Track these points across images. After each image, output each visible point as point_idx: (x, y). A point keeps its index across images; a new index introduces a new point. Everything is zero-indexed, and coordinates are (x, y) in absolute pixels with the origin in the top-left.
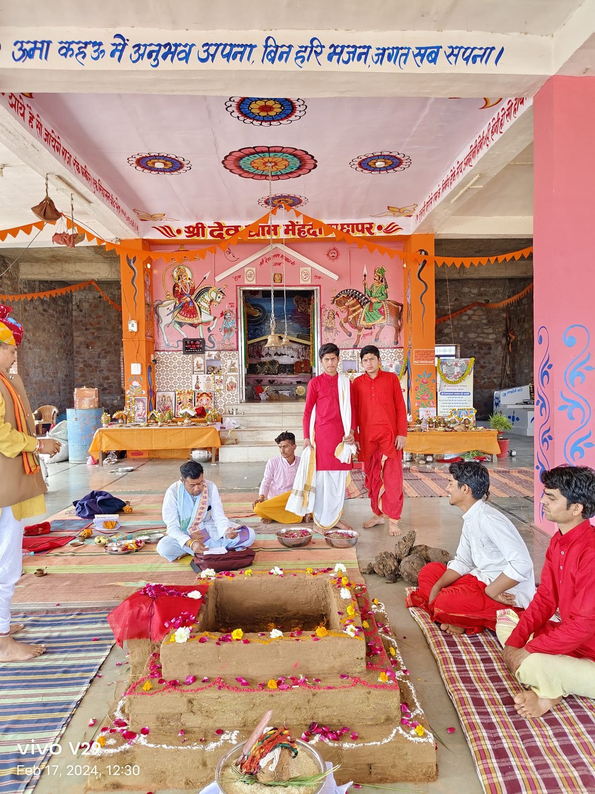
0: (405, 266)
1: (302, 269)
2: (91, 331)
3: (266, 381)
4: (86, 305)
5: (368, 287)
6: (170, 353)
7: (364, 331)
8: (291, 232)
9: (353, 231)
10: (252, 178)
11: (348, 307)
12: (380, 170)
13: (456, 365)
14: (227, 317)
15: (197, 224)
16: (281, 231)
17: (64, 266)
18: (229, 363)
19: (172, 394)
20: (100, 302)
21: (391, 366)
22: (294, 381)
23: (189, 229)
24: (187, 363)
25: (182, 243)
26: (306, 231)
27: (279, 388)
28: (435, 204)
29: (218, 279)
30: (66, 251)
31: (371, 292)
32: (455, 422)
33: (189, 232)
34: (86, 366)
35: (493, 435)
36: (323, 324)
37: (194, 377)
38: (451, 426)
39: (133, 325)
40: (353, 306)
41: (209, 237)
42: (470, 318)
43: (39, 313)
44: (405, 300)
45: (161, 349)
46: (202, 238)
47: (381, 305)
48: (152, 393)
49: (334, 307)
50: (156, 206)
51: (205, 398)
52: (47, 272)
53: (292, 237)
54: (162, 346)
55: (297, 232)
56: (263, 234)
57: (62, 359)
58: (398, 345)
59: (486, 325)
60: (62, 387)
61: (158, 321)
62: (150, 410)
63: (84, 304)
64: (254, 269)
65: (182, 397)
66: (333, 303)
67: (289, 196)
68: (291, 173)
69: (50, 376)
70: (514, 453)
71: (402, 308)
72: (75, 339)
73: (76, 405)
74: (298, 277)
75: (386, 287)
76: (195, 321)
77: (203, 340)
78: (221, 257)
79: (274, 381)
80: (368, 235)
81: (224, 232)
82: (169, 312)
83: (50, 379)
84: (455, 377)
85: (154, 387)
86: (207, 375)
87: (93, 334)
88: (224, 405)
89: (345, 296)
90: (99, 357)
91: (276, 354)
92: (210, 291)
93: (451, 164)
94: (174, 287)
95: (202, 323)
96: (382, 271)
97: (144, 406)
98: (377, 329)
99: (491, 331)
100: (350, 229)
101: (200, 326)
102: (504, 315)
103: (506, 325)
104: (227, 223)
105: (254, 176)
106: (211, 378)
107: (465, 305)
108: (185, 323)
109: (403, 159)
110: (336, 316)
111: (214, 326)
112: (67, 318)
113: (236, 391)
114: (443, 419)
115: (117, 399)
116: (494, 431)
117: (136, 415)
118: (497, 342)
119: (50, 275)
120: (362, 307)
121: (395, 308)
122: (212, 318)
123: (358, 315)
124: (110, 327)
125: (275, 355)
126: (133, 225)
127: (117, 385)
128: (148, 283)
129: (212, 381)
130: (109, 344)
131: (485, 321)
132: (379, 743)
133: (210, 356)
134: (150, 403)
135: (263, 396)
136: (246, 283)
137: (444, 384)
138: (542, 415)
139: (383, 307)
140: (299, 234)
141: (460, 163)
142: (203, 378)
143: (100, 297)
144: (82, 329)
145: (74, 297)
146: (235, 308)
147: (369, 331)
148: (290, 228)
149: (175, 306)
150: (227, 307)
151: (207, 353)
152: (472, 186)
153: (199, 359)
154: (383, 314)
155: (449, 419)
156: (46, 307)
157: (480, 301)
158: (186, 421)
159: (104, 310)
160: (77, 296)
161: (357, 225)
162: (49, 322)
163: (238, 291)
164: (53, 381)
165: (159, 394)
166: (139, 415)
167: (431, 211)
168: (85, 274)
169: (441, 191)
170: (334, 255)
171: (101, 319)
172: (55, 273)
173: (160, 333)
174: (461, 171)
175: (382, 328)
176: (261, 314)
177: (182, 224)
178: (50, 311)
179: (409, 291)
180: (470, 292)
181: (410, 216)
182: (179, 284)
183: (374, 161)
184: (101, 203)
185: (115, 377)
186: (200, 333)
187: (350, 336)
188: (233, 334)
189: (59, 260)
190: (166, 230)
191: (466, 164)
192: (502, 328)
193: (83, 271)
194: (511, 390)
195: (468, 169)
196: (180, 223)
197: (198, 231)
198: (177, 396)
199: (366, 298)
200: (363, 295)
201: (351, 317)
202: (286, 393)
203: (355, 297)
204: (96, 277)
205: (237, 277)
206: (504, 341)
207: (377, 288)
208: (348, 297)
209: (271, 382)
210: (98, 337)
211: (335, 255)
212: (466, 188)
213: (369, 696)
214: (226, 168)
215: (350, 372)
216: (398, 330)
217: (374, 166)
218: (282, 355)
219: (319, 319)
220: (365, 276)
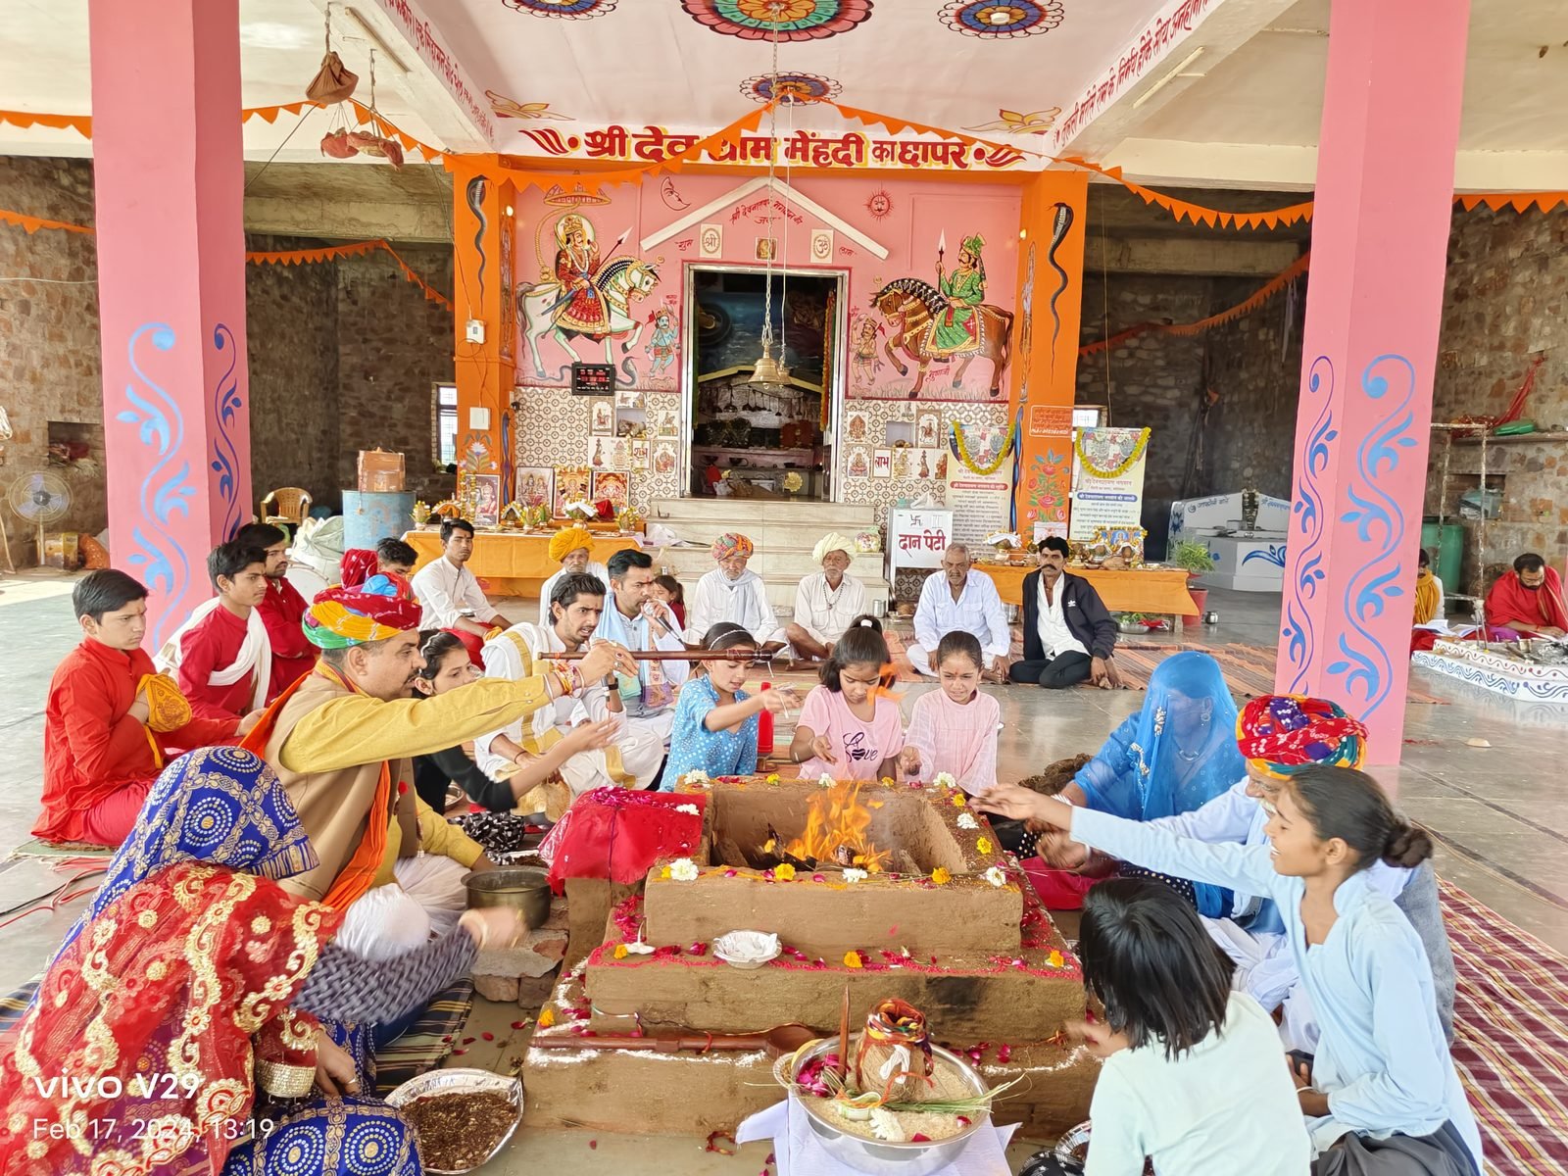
0: (1023, 234)
1: (815, 233)
2: (375, 344)
3: (724, 460)
4: (364, 292)
5: (947, 275)
6: (546, 390)
7: (933, 366)
8: (799, 154)
9: (925, 159)
10: (736, 35)
11: (904, 314)
12: (998, 29)
13: (1113, 440)
14: (661, 324)
15: (611, 129)
16: (780, 150)
17: (326, 207)
18: (662, 416)
19: (547, 473)
20: (394, 286)
21: (983, 437)
22: (780, 462)
23: (594, 139)
24: (580, 412)
25: (576, 166)
26: (830, 152)
27: (749, 474)
28: (1101, 108)
29: (646, 244)
30: (334, 176)
31: (951, 287)
32: (1104, 553)
33: (594, 145)
34: (361, 414)
35: (1179, 580)
36: (853, 346)
37: (592, 440)
38: (1097, 559)
39: (475, 331)
40: (914, 313)
41: (634, 157)
42: (1131, 355)
43: (274, 302)
44: (1019, 304)
45: (529, 381)
46: (620, 159)
47: (969, 313)
48: (508, 469)
49: (875, 313)
50: (531, 86)
51: (611, 484)
52: (293, 218)
53: (801, 163)
54: (530, 376)
55: (811, 154)
56: (744, 156)
57: (315, 398)
58: (999, 397)
59: (1163, 369)
60: (316, 455)
61: (524, 326)
62: (505, 502)
63: (360, 289)
64: (719, 228)
65: (566, 480)
66: (874, 305)
67: (804, 78)
68: (816, 28)
69: (293, 430)
70: (1214, 618)
71: (1011, 323)
72: (342, 359)
73: (363, 483)
74: (807, 248)
75: (982, 277)
76: (598, 329)
77: (612, 367)
78: (653, 199)
79: (740, 460)
80: (955, 167)
81: (664, 148)
82: (545, 307)
83: (293, 436)
84: (1110, 464)
85: (513, 457)
86: (618, 439)
87: (378, 350)
88: (650, 501)
89: (900, 292)
90: (389, 398)
91: (746, 407)
92: (631, 266)
93: (1143, 24)
94: (558, 257)
95: (610, 333)
96: (976, 243)
97: (494, 493)
98: (959, 361)
99: (1171, 382)
100: (920, 153)
101: (608, 340)
102: (1200, 351)
103: (1203, 372)
104: (671, 129)
105: (740, 30)
106: (626, 446)
107: (1123, 326)
108: (578, 333)
109: (1047, 8)
110: (879, 332)
111: (634, 341)
112: (327, 315)
113: (673, 474)
114: (1081, 546)
115: (422, 484)
116: (1182, 573)
117: (479, 510)
118: (1182, 404)
119: (297, 224)
120: (931, 316)
121: (998, 321)
122: (630, 324)
123: (923, 331)
124: (411, 339)
125: (744, 408)
126: (483, 125)
127: (423, 456)
128: (508, 246)
129: (627, 451)
130: (408, 372)
131: (1161, 363)
132: (1050, 1069)
133: (624, 400)
134: (505, 487)
135: (720, 488)
136: (703, 255)
137: (1086, 477)
138: (1305, 531)
139: (973, 317)
140: (816, 159)
141: (1164, 21)
142: (609, 443)
143: (393, 276)
144: (356, 341)
145: (341, 275)
146: (678, 305)
147: (941, 366)
148: (799, 145)
149: (558, 297)
150: (661, 304)
151: (618, 394)
152: (1183, 71)
153: (602, 406)
154: (972, 332)
155: (1093, 547)
156: (286, 290)
157: (1153, 321)
158: (577, 526)
159: (400, 304)
160: (348, 273)
161: (935, 145)
162: (293, 321)
163: (686, 271)
164: (298, 441)
165: (522, 472)
166: (484, 511)
167: (1089, 122)
168: (368, 225)
169: (1115, 81)
170: (880, 207)
171: (394, 322)
172: (308, 221)
173: (527, 348)
174: (1165, 40)
175: (967, 361)
176: (719, 325)
177: (580, 128)
178: (295, 300)
179: (1029, 288)
180: (1135, 301)
181: (1042, 133)
182: (569, 252)
183: (990, 10)
184: (426, 70)
185: (421, 440)
186: (606, 354)
187: (904, 373)
188: (672, 359)
189: (316, 195)
190: (548, 137)
191: (1176, 25)
192: (1194, 379)
193: (363, 219)
194: (1206, 500)
195: (1182, 35)
196: (577, 126)
197: (612, 143)
198: (557, 478)
199: (940, 299)
200: (935, 293)
201: (908, 336)
202: (766, 485)
203: (919, 296)
204: (390, 233)
205: (685, 242)
206: (1195, 405)
207: (965, 278)
208: (905, 295)
209: (735, 463)
210: (388, 358)
211: (885, 207)
212: (1169, 76)
213: (1031, 988)
214: (687, 11)
215: (901, 446)
216: (1001, 366)
217: (986, 21)
218: (757, 409)
219: (844, 336)
220: (941, 252)
